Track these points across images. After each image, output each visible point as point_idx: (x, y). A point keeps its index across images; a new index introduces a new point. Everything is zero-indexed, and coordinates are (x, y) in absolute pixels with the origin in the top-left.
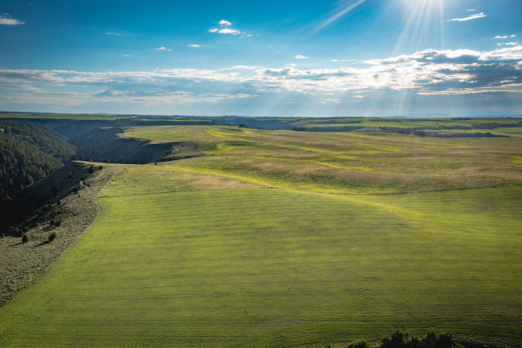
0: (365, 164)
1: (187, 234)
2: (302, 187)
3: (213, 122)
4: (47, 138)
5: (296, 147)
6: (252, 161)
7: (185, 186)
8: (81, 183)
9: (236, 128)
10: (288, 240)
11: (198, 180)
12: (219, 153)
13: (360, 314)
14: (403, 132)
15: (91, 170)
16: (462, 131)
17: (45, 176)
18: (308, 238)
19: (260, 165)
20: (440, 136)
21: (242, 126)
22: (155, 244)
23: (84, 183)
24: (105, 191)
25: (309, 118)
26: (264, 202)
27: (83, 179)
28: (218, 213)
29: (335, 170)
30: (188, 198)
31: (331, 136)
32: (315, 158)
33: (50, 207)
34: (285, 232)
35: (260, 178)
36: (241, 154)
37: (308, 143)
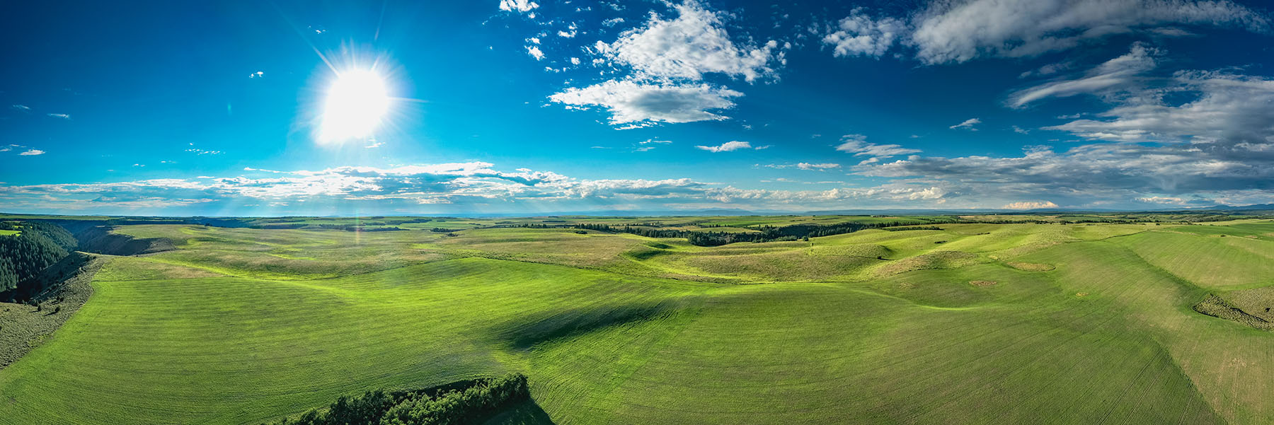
0: (309, 254)
1: (161, 316)
2: (258, 275)
3: (185, 221)
4: (59, 234)
5: (253, 242)
6: (217, 254)
7: (160, 275)
8: (80, 268)
9: (203, 226)
10: (247, 322)
11: (171, 270)
12: (189, 247)
13: (311, 384)
14: (337, 228)
15: (88, 259)
16: (378, 227)
17: (56, 262)
18: (265, 320)
19: (222, 257)
20: (364, 231)
21: (208, 225)
22: (134, 323)
23: (82, 269)
24: (97, 276)
25: (263, 218)
26: (226, 290)
27: (81, 266)
28: (187, 299)
29: (287, 260)
30: (163, 285)
31: (282, 232)
32: (268, 251)
33: (58, 286)
34: (245, 315)
35: (222, 268)
36: (207, 248)
37: (263, 238)
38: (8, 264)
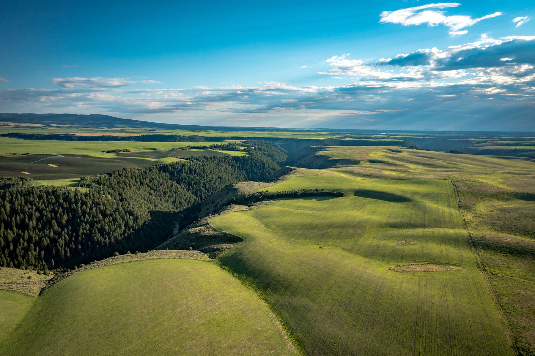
38: (243, 175)
